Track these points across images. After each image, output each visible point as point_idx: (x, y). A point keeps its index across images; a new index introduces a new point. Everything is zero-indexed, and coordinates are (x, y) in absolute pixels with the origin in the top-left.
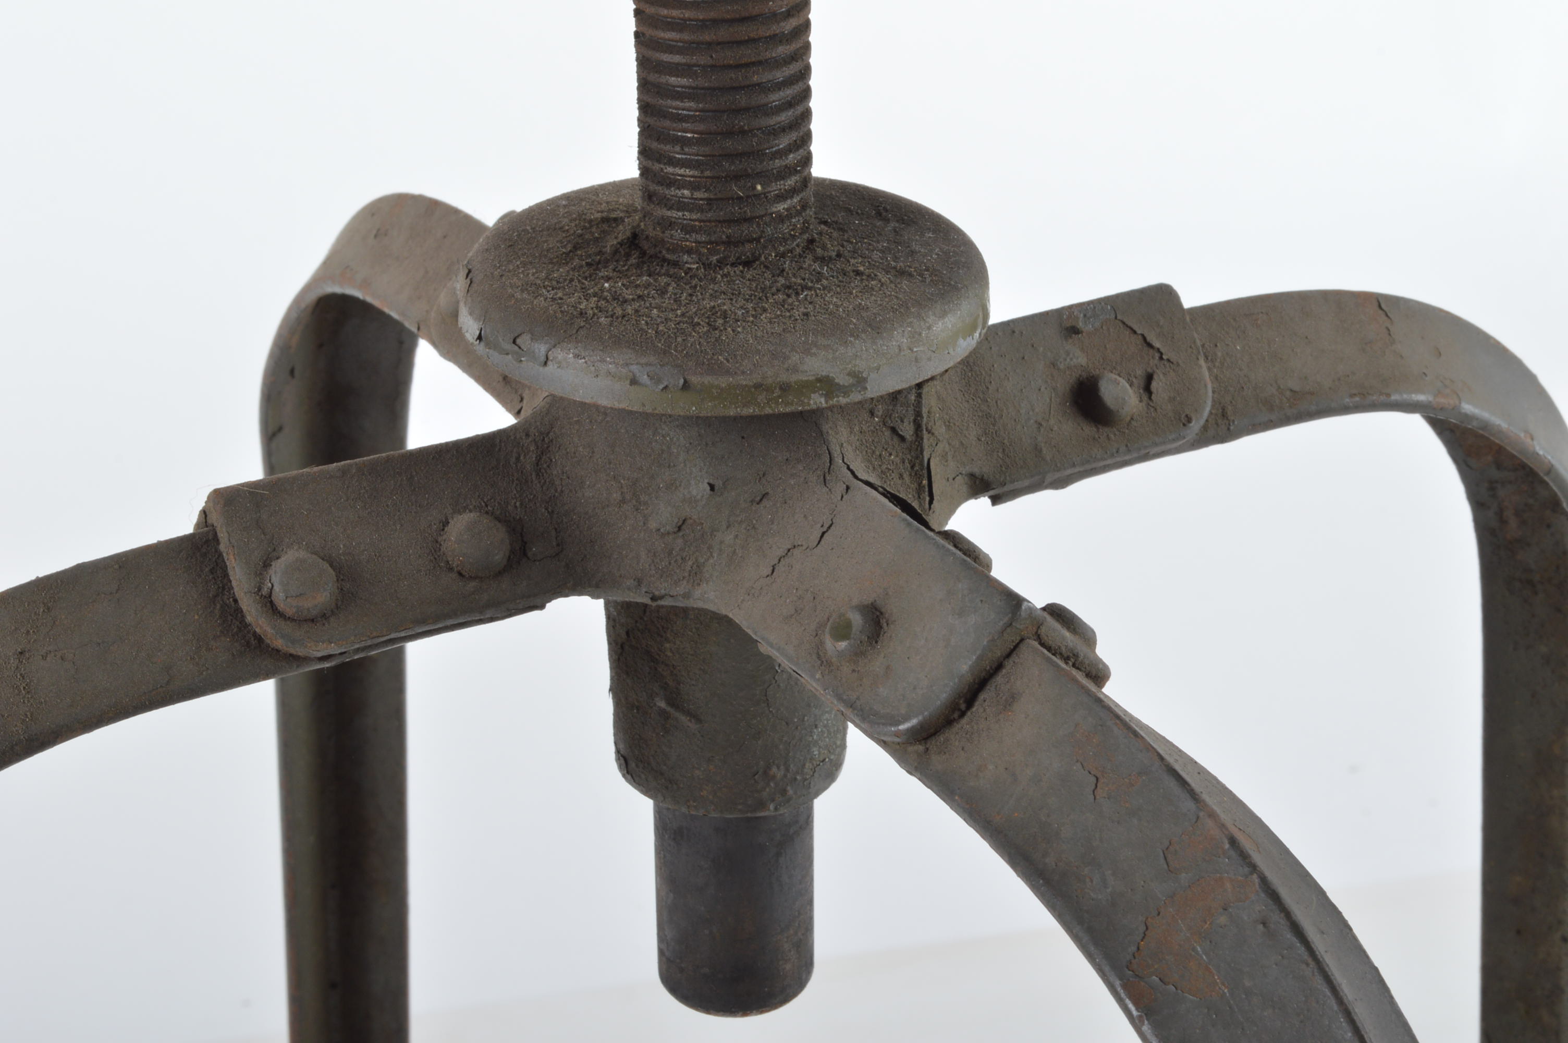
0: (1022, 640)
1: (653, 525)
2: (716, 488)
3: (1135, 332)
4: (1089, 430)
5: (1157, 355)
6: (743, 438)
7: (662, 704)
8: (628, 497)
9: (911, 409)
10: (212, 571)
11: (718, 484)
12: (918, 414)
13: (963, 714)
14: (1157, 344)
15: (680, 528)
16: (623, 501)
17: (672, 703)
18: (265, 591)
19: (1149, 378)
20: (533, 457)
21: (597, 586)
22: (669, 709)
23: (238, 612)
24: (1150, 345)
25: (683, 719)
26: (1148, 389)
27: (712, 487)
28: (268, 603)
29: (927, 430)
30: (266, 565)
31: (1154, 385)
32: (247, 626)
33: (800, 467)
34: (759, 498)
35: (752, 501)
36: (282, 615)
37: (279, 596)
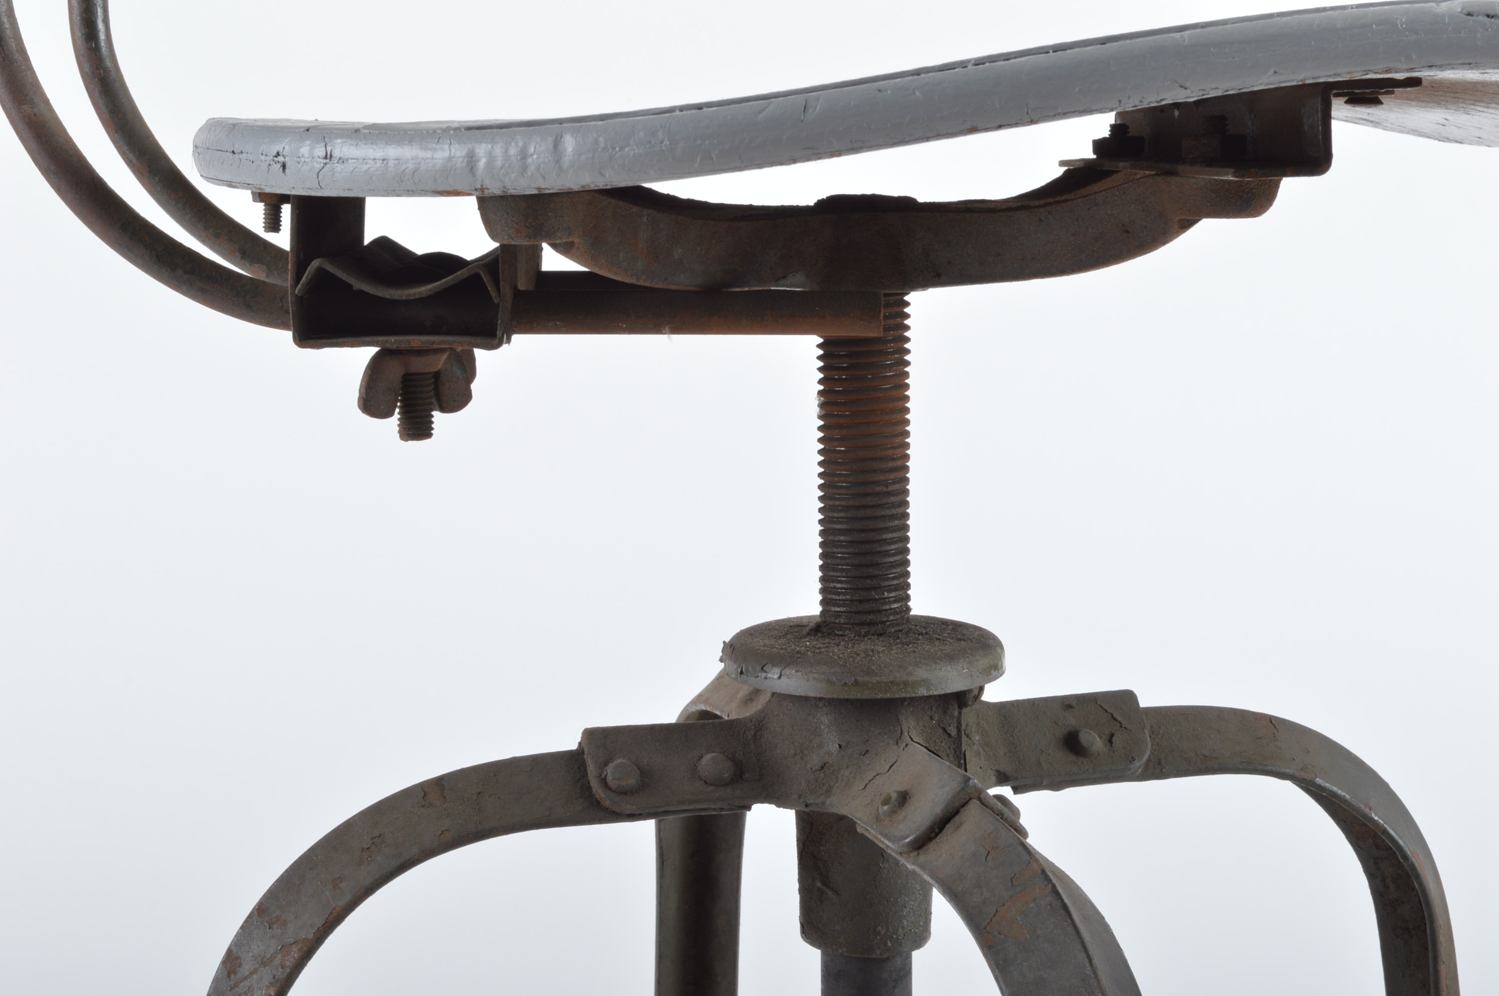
0: (970, 799)
1: (809, 766)
2: (842, 747)
3: (1107, 712)
4: (1071, 757)
5: (1119, 725)
6: (858, 721)
7: (819, 884)
8: (798, 752)
9: (955, 721)
10: (579, 768)
11: (844, 744)
12: (959, 723)
13: (937, 835)
14: (1119, 719)
15: (822, 768)
16: (795, 754)
17: (825, 883)
18: (603, 776)
19: (1112, 735)
20: (753, 732)
21: (778, 798)
22: (822, 887)
23: (589, 788)
24: (1115, 719)
25: (829, 892)
26: (1110, 741)
27: (840, 746)
28: (604, 782)
29: (965, 734)
30: (606, 764)
31: (1114, 739)
32: (593, 795)
33: (886, 737)
34: (863, 753)
35: (860, 754)
36: (610, 789)
37: (609, 779)
